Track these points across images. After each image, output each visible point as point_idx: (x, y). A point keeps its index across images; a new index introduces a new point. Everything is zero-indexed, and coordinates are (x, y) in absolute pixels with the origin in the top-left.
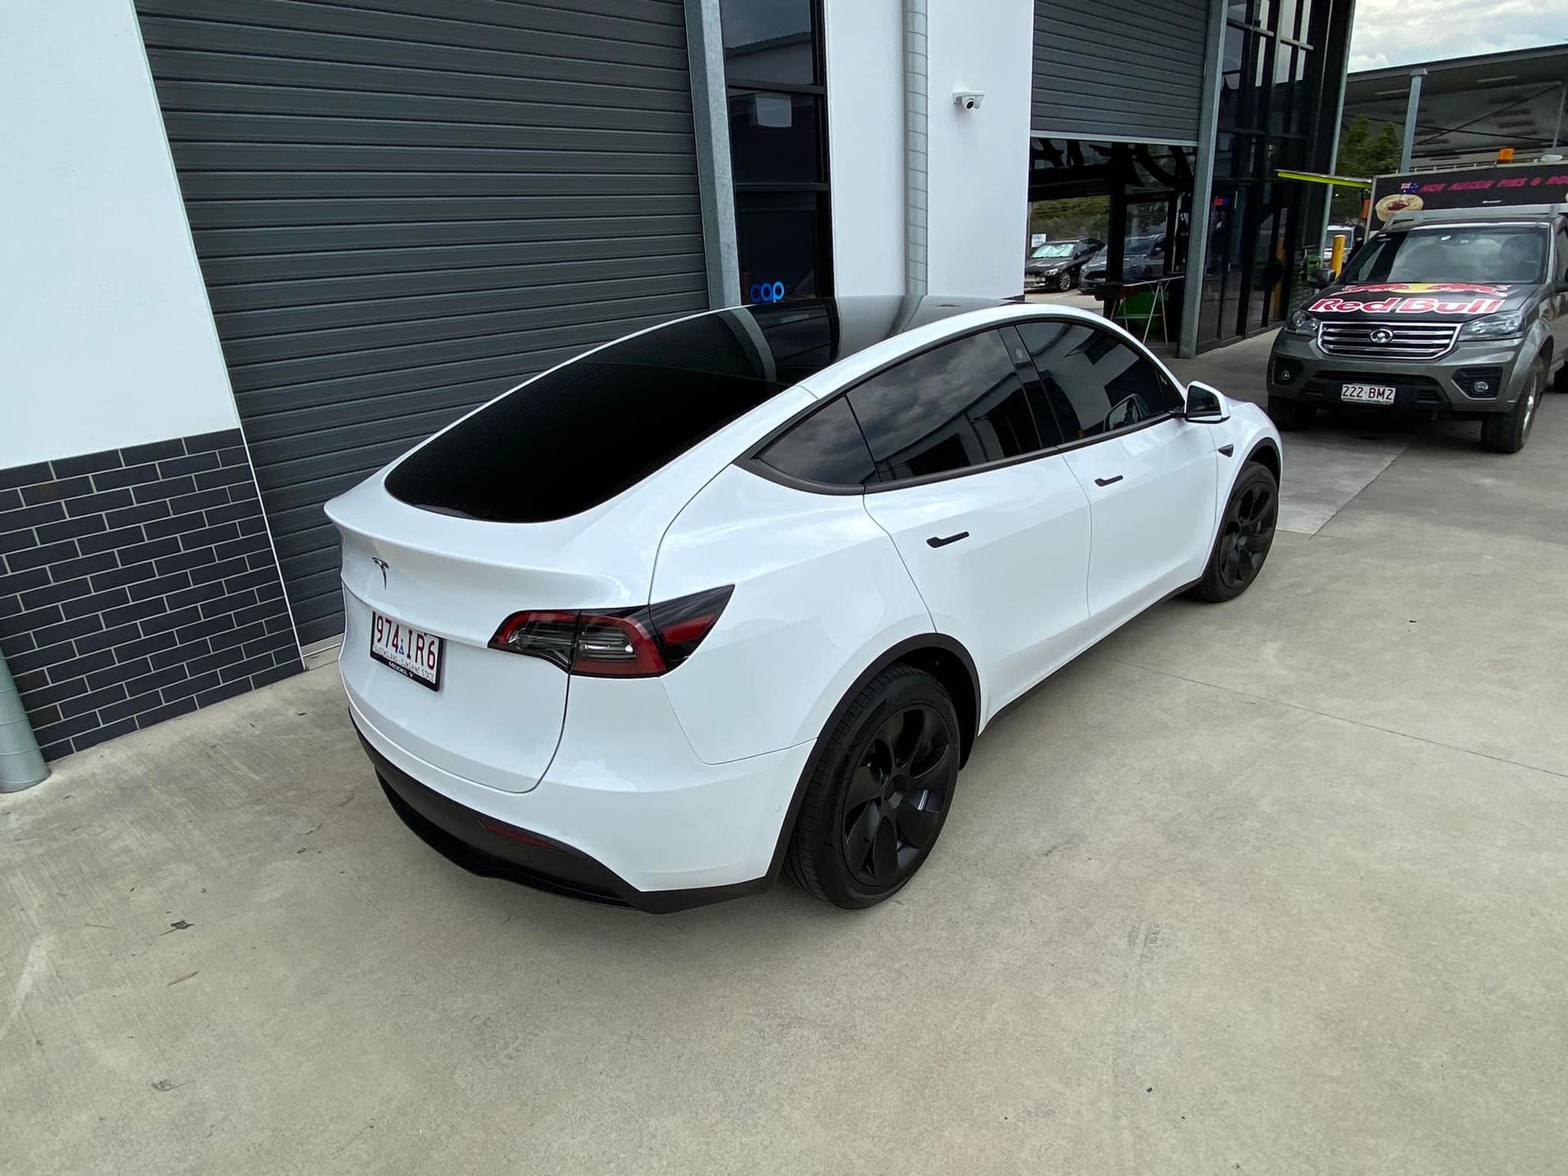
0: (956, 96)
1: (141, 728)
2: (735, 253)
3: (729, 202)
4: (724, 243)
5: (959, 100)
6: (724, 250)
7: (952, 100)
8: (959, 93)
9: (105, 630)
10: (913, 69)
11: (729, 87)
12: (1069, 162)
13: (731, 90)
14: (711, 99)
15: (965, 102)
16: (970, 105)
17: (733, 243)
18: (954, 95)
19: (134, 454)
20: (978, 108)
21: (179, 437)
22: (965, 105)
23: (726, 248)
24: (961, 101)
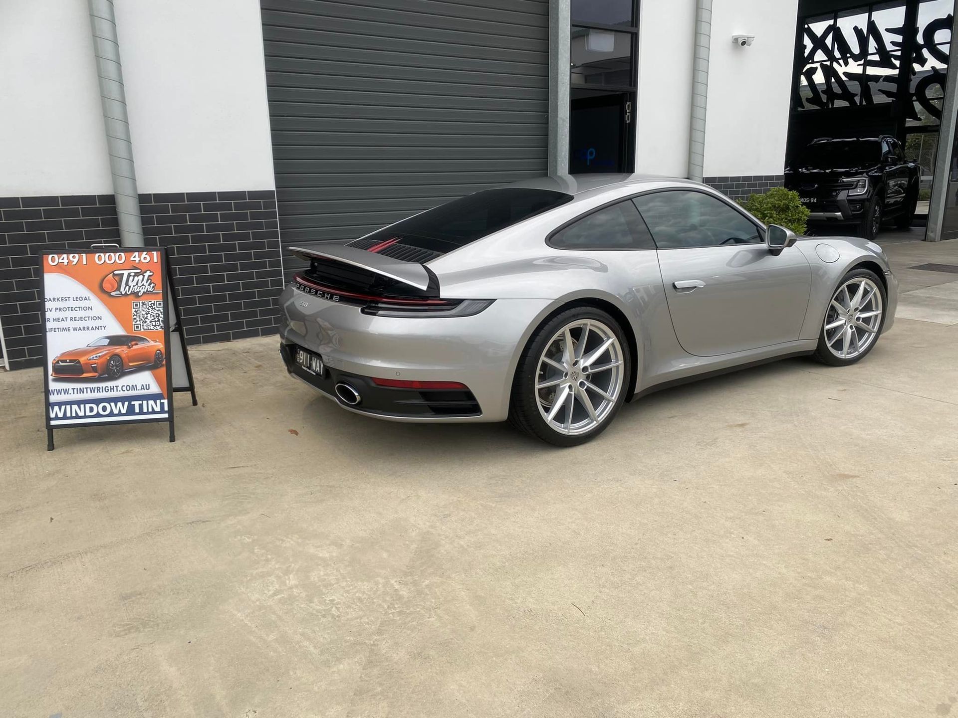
0: (734, 38)
1: (203, 343)
2: (568, 125)
3: (567, 93)
4: (561, 118)
5: (736, 40)
6: (560, 122)
7: (730, 40)
8: (735, 36)
9: (195, 285)
10: (702, 19)
11: (573, 25)
12: (861, 101)
13: (573, 27)
14: (560, 32)
15: (740, 41)
16: (744, 43)
17: (567, 118)
18: (733, 36)
19: (224, 195)
20: (749, 45)
21: (245, 190)
22: (742, 43)
23: (561, 121)
24: (738, 41)
